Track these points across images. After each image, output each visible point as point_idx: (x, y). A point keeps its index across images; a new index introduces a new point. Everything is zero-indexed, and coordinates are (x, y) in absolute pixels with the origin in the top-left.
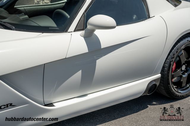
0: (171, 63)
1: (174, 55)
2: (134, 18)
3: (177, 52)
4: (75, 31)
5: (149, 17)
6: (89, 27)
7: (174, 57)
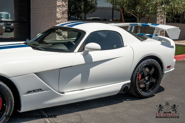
0: (137, 74)
1: (139, 70)
2: (115, 47)
3: (140, 68)
4: (78, 52)
5: (124, 46)
6: (85, 49)
7: (139, 71)
